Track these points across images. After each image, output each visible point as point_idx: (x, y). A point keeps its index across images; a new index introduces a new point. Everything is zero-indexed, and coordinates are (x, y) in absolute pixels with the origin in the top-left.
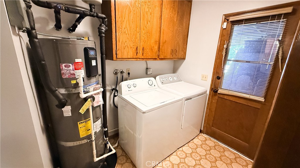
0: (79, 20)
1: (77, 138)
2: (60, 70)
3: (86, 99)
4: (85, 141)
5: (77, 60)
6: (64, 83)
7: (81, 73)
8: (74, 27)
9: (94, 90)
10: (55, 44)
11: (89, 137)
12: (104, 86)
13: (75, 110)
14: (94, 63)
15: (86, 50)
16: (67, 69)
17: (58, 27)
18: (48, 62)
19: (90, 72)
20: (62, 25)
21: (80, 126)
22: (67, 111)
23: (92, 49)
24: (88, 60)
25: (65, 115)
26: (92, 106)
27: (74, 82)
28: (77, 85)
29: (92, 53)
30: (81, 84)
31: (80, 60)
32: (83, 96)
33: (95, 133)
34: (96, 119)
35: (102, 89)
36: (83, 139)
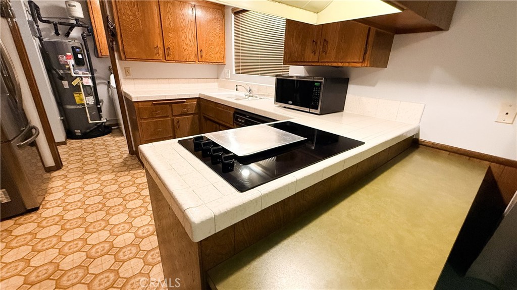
0: (71, 29)
1: (75, 104)
2: (58, 59)
3: (76, 77)
4: (81, 107)
5: (67, 54)
6: (63, 66)
7: (72, 62)
8: (68, 33)
9: (83, 74)
10: (54, 44)
11: (83, 105)
12: (92, 74)
13: (70, 84)
14: (80, 56)
15: (73, 47)
16: (62, 59)
17: (57, 33)
18: (52, 56)
19: (79, 63)
20: (59, 32)
21: (75, 95)
22: (66, 84)
23: (78, 48)
24: (75, 54)
25: (65, 87)
26: (83, 84)
27: (67, 67)
28: (69, 69)
29: (78, 50)
30: (72, 67)
31: (70, 54)
32: (74, 75)
33: (88, 104)
34: (87, 95)
35: (90, 75)
36: (79, 105)
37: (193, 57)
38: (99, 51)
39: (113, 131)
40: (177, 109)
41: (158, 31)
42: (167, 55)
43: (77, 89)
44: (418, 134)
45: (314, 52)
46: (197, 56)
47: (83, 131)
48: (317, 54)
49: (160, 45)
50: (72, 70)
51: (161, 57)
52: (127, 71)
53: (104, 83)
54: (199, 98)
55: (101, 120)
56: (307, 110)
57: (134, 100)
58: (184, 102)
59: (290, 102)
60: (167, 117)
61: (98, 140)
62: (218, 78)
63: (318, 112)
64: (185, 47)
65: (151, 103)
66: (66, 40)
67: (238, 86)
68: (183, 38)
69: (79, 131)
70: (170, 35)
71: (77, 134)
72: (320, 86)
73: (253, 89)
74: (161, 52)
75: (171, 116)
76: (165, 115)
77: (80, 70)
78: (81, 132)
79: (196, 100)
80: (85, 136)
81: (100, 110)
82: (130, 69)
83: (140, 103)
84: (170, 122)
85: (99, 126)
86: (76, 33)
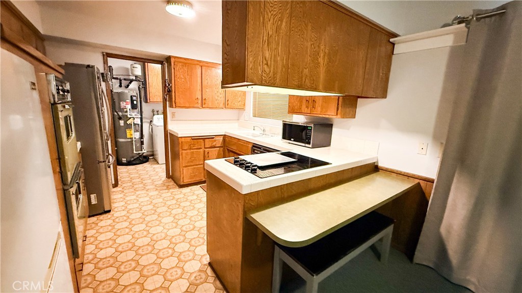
0: (130, 83)
1: (126, 138)
2: (120, 104)
3: (130, 118)
4: (130, 140)
6: (122, 110)
7: (129, 107)
8: (128, 86)
9: (135, 115)
10: (119, 94)
11: (132, 138)
12: (141, 115)
13: (125, 123)
14: (135, 102)
15: (131, 96)
16: (123, 104)
17: (120, 86)
18: (116, 100)
19: (134, 107)
20: (122, 85)
21: (127, 131)
22: (122, 123)
23: (134, 96)
24: (132, 101)
25: (121, 125)
26: (134, 123)
27: (125, 110)
28: (127, 112)
29: (134, 98)
30: (128, 111)
31: (128, 101)
32: (129, 116)
33: (135, 138)
34: (136, 131)
35: (140, 116)
36: (129, 138)
37: (222, 105)
38: (148, 99)
39: (149, 160)
40: (208, 143)
41: (199, 87)
42: (203, 104)
43: (129, 126)
44: (377, 162)
45: (307, 107)
46: (225, 104)
47: (129, 160)
48: (309, 109)
49: (200, 97)
50: (128, 112)
51: (199, 105)
52: (173, 114)
53: (147, 122)
54: (225, 135)
55: (142, 151)
56: (303, 145)
57: (179, 136)
58: (213, 138)
59: (292, 139)
60: (201, 148)
61: (140, 167)
62: (238, 120)
63: (310, 146)
64: (216, 98)
65: (190, 138)
66: (126, 91)
67: (255, 128)
68: (216, 92)
69: (125, 159)
70: (207, 90)
71: (123, 162)
72: (311, 130)
73: (266, 129)
74: (200, 102)
75: (203, 148)
76: (199, 147)
77: (133, 112)
78: (126, 161)
79: (222, 137)
80: (129, 163)
81: (142, 143)
82: (176, 114)
83: (183, 138)
84: (202, 153)
85: (140, 156)
86: (134, 85)
